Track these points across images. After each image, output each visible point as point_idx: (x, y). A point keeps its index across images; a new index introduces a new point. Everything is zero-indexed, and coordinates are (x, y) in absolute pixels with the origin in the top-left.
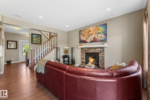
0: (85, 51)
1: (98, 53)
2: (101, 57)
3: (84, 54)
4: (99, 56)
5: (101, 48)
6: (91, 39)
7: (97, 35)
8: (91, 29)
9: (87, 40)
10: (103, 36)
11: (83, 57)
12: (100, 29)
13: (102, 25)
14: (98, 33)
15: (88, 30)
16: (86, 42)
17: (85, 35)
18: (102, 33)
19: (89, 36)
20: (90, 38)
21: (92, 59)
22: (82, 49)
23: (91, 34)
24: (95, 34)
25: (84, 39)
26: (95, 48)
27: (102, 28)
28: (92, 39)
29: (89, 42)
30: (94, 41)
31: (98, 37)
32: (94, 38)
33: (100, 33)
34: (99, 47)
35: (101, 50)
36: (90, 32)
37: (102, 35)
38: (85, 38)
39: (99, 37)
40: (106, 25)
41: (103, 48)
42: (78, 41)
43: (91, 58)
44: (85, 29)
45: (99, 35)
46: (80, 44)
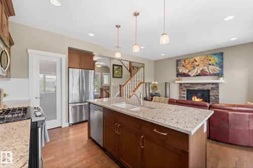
0: (186, 87)
1: (209, 91)
2: (214, 96)
3: (185, 91)
4: (211, 94)
5: (213, 84)
6: (197, 72)
7: (208, 67)
8: (197, 58)
9: (190, 73)
10: (218, 68)
11: (182, 95)
12: (212, 59)
13: (215, 54)
14: (210, 65)
15: (192, 60)
16: (189, 76)
17: (187, 66)
18: (215, 64)
19: (194, 68)
20: (196, 70)
21: (197, 98)
22: (181, 84)
23: (197, 66)
24: (204, 66)
25: (184, 72)
26: (205, 84)
27: (216, 59)
28: (199, 72)
29: (194, 76)
30: (203, 74)
31: (208, 69)
33: (213, 65)
34: (210, 83)
35: (214, 86)
36: (195, 63)
37: (215, 67)
38: (187, 71)
39: (210, 69)
40: (222, 54)
41: (217, 84)
42: (175, 73)
44: (187, 59)
46: (177, 78)
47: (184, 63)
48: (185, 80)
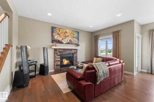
0: (60, 52)
1: (73, 54)
2: (75, 57)
3: (59, 55)
4: (74, 56)
5: (75, 49)
6: (67, 41)
8: (67, 31)
9: (63, 41)
10: (77, 40)
12: (75, 34)
13: (76, 32)
14: (74, 37)
15: (64, 31)
16: (62, 43)
17: (61, 35)
18: (76, 37)
19: (66, 37)
20: (67, 39)
22: (55, 50)
23: (68, 36)
24: (71, 37)
25: (59, 39)
26: (71, 50)
28: (68, 41)
29: (66, 44)
30: (70, 43)
32: (70, 40)
34: (74, 49)
35: (75, 51)
36: (66, 34)
38: (61, 39)
39: (74, 40)
40: (78, 33)
43: (65, 60)
44: (61, 29)
45: (74, 38)
47: (58, 31)
48: (59, 46)
